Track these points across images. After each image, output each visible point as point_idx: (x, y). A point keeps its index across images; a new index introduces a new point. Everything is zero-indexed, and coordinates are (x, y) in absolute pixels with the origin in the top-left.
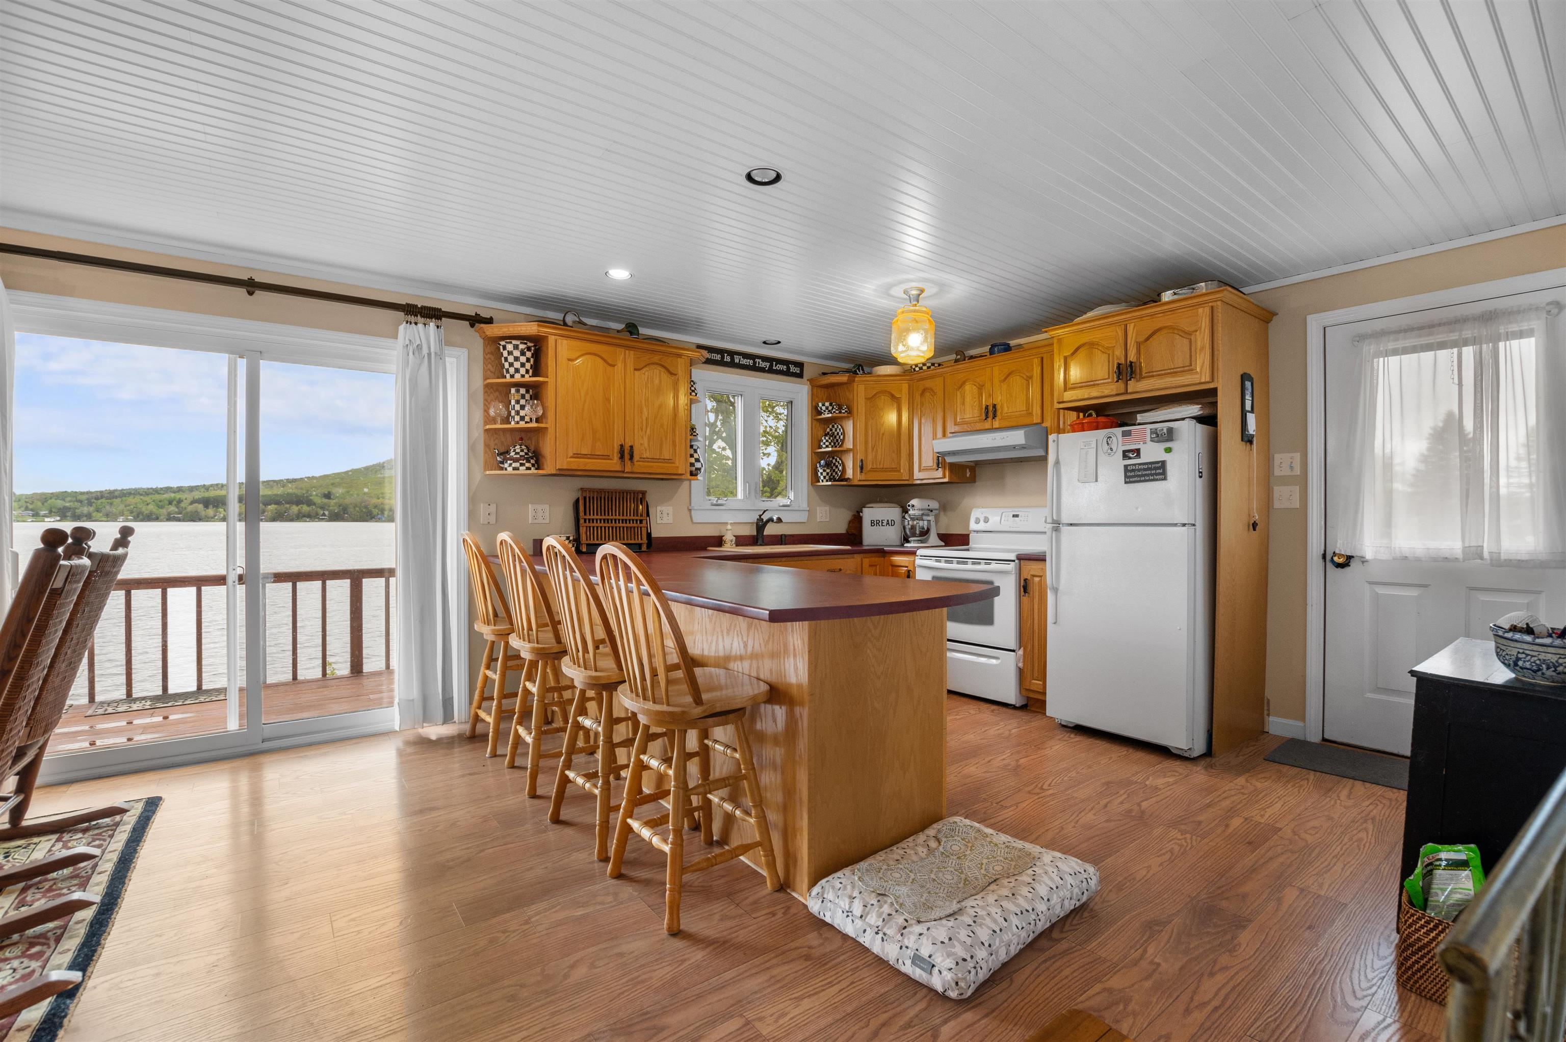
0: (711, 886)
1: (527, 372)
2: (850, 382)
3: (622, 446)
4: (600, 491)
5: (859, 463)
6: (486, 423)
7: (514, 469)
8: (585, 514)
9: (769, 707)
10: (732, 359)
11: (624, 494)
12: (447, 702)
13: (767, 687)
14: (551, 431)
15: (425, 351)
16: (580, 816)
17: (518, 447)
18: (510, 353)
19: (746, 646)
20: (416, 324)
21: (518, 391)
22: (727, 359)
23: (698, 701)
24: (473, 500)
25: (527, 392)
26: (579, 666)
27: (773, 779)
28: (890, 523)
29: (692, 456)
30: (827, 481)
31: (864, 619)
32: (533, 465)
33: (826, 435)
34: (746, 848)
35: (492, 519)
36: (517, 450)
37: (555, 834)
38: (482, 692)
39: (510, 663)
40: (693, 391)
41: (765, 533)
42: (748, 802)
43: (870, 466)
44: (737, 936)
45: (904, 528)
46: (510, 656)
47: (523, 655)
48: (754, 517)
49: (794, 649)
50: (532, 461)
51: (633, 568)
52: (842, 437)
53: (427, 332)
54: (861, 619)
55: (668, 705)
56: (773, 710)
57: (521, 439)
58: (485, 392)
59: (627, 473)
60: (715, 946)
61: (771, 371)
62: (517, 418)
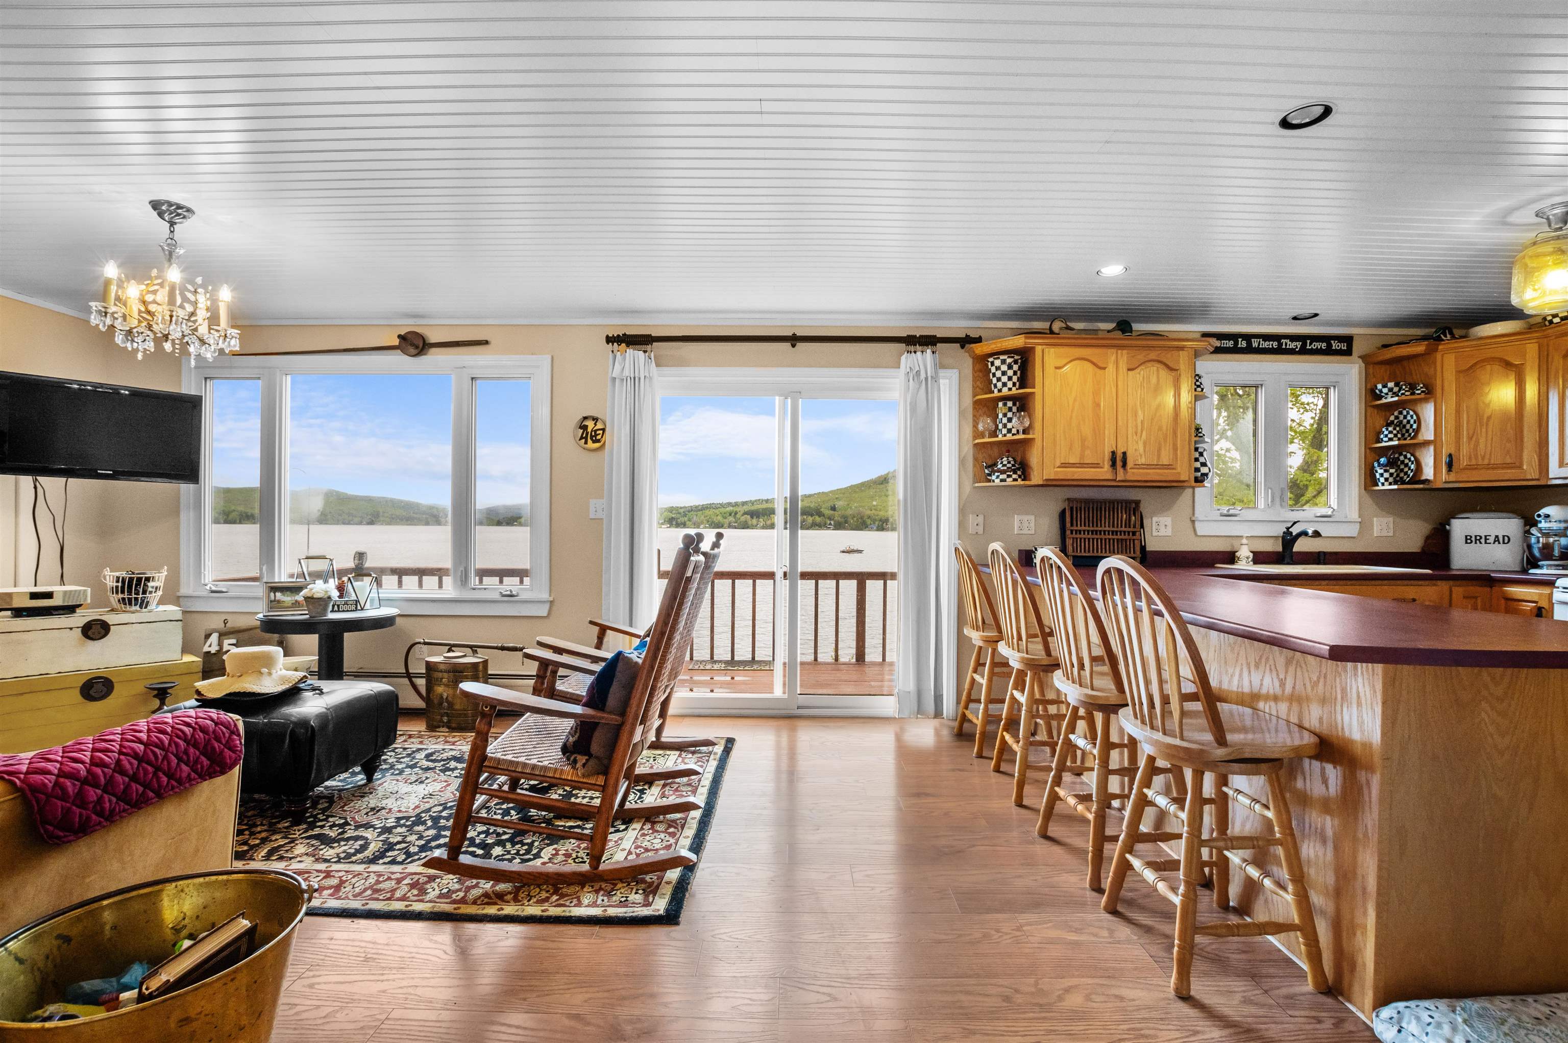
0: (1228, 958)
1: (1014, 384)
2: (1430, 352)
3: (1113, 453)
4: (1087, 502)
5: (1445, 459)
6: (975, 438)
7: (1002, 480)
8: (1072, 525)
9: (1316, 764)
10: (1249, 344)
11: (1113, 505)
12: (938, 698)
13: (1313, 740)
14: (1038, 443)
15: (923, 376)
16: (1068, 837)
17: (1005, 459)
18: (998, 368)
19: (1282, 684)
20: (915, 352)
21: (1005, 405)
22: (1243, 344)
23: (1221, 741)
24: (963, 512)
25: (1014, 404)
26: (1073, 682)
27: (1320, 854)
28: (1506, 540)
29: (1197, 460)
30: (1390, 484)
31: (1476, 670)
32: (1020, 476)
33: (1388, 425)
34: (1278, 928)
35: (980, 530)
36: (1004, 462)
37: (1042, 848)
38: (969, 694)
39: (997, 670)
40: (1198, 386)
41: (1294, 550)
42: (1284, 874)
43: (1464, 462)
44: (1266, 1030)
45: (1530, 547)
46: (997, 663)
47: (1012, 663)
48: (1280, 530)
49: (1358, 697)
50: (1019, 473)
51: (1143, 583)
52: (1415, 426)
53: (925, 358)
54: (1470, 669)
55: (1182, 738)
56: (1323, 770)
57: (1008, 451)
58: (974, 408)
59: (1119, 481)
60: (1238, 1030)
61: (1303, 351)
62: (1004, 431)
